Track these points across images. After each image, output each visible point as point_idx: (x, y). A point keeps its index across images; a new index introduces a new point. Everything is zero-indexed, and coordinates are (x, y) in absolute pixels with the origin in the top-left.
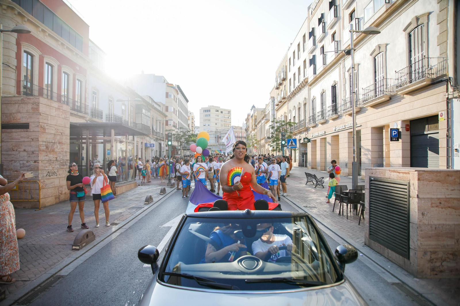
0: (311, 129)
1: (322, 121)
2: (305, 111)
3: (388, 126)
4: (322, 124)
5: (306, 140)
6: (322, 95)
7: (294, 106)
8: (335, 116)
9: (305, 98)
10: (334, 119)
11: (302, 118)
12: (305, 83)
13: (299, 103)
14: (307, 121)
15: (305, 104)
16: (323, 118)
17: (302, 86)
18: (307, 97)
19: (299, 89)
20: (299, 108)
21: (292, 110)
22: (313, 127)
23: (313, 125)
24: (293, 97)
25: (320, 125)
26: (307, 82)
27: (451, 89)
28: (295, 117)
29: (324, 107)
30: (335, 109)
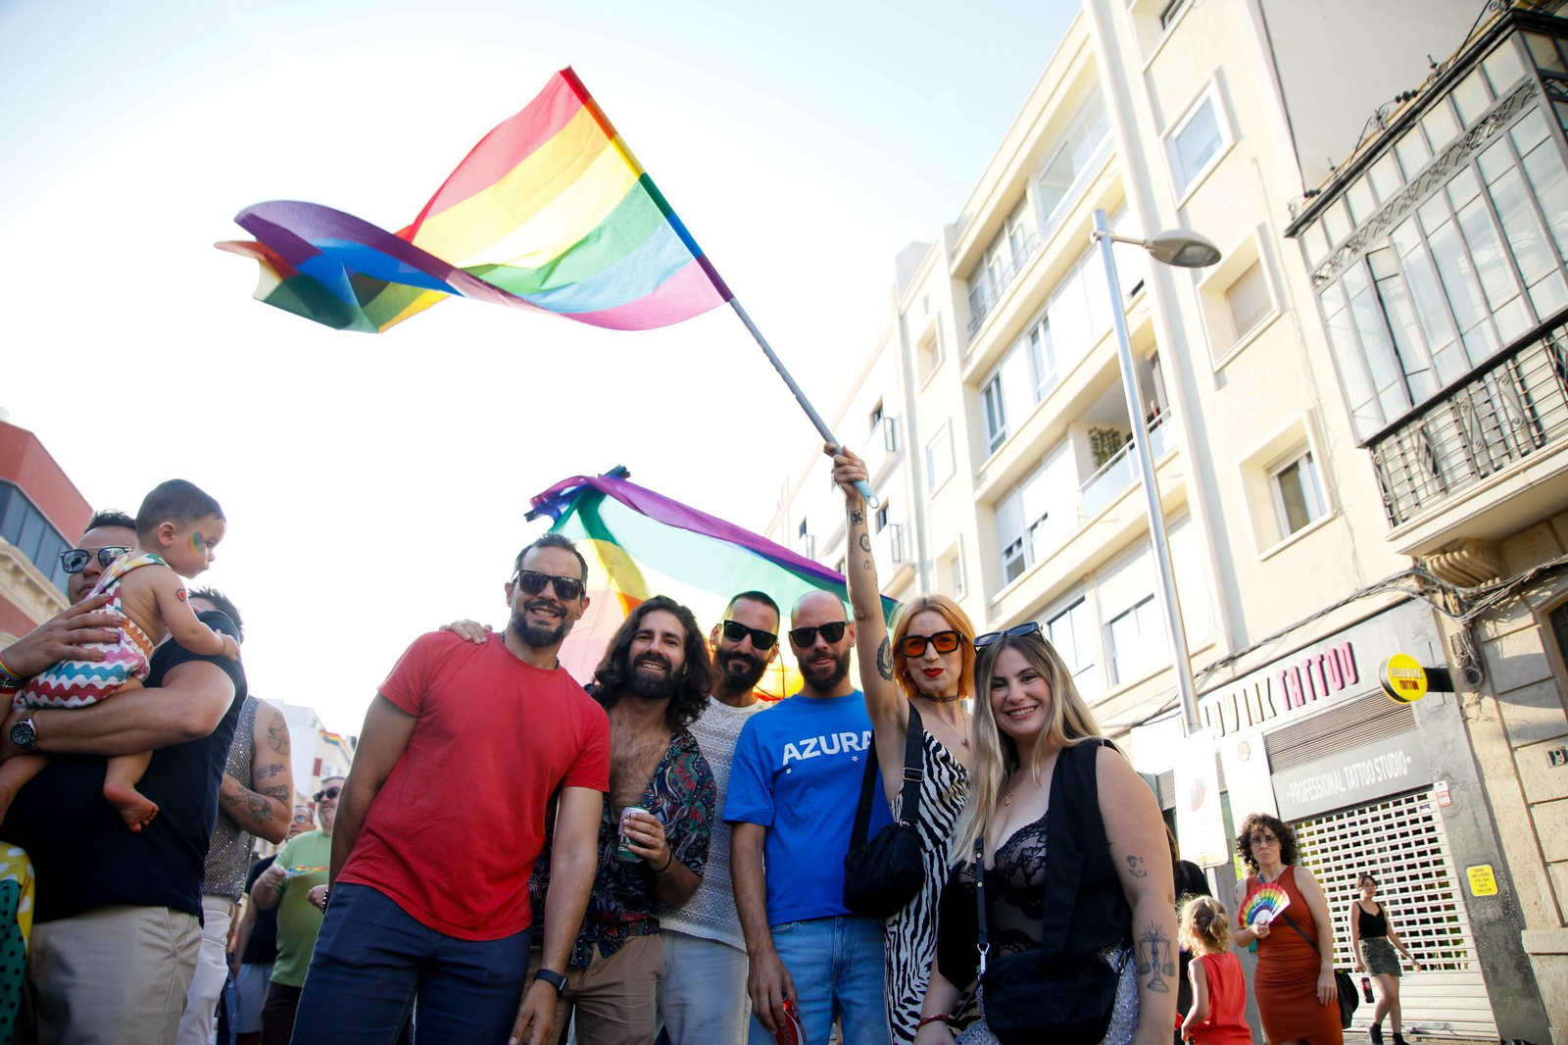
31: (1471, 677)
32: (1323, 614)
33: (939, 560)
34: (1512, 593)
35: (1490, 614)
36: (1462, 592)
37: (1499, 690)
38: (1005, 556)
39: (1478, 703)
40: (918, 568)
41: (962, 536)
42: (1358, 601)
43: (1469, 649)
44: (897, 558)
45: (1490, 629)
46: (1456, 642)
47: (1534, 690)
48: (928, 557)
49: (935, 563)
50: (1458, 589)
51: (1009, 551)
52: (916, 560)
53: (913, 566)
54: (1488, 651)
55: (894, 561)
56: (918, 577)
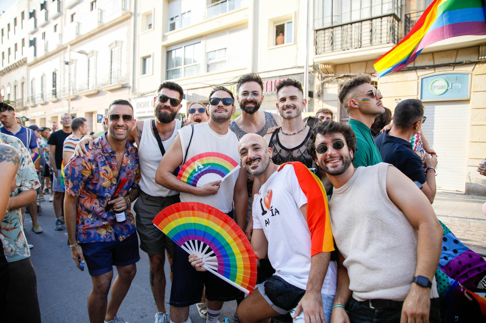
0: (30, 108)
1: (42, 102)
2: (23, 90)
3: (96, 112)
4: (42, 105)
5: (24, 119)
6: (42, 78)
7: (9, 83)
8: (54, 99)
9: (23, 78)
10: (54, 102)
11: (19, 97)
12: (23, 62)
13: (16, 81)
14: (25, 100)
15: (23, 83)
16: (43, 100)
17: (19, 64)
18: (25, 76)
19: (16, 66)
20: (15, 86)
21: (6, 86)
22: (32, 107)
23: (31, 104)
24: (7, 73)
25: (40, 106)
26: (25, 62)
27: (131, 93)
28: (9, 94)
29: (44, 89)
30: (55, 93)
31: (319, 96)
32: (284, 69)
33: (143, 14)
34: (336, 78)
35: (328, 82)
36: (324, 75)
37: (324, 100)
38: (170, 20)
39: (318, 102)
40: (133, 15)
41: (154, 9)
42: (295, 69)
43: (321, 89)
44: (123, 8)
45: (327, 85)
46: (318, 86)
47: (332, 102)
48: (138, 11)
49: (141, 15)
50: (323, 74)
51: (172, 19)
52: (133, 11)
53: (131, 13)
54: (324, 90)
55: (122, 9)
56: (133, 18)
